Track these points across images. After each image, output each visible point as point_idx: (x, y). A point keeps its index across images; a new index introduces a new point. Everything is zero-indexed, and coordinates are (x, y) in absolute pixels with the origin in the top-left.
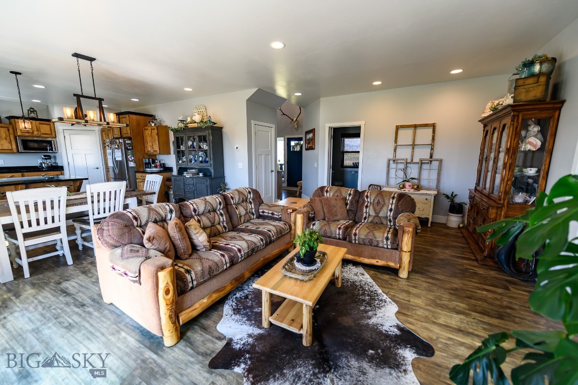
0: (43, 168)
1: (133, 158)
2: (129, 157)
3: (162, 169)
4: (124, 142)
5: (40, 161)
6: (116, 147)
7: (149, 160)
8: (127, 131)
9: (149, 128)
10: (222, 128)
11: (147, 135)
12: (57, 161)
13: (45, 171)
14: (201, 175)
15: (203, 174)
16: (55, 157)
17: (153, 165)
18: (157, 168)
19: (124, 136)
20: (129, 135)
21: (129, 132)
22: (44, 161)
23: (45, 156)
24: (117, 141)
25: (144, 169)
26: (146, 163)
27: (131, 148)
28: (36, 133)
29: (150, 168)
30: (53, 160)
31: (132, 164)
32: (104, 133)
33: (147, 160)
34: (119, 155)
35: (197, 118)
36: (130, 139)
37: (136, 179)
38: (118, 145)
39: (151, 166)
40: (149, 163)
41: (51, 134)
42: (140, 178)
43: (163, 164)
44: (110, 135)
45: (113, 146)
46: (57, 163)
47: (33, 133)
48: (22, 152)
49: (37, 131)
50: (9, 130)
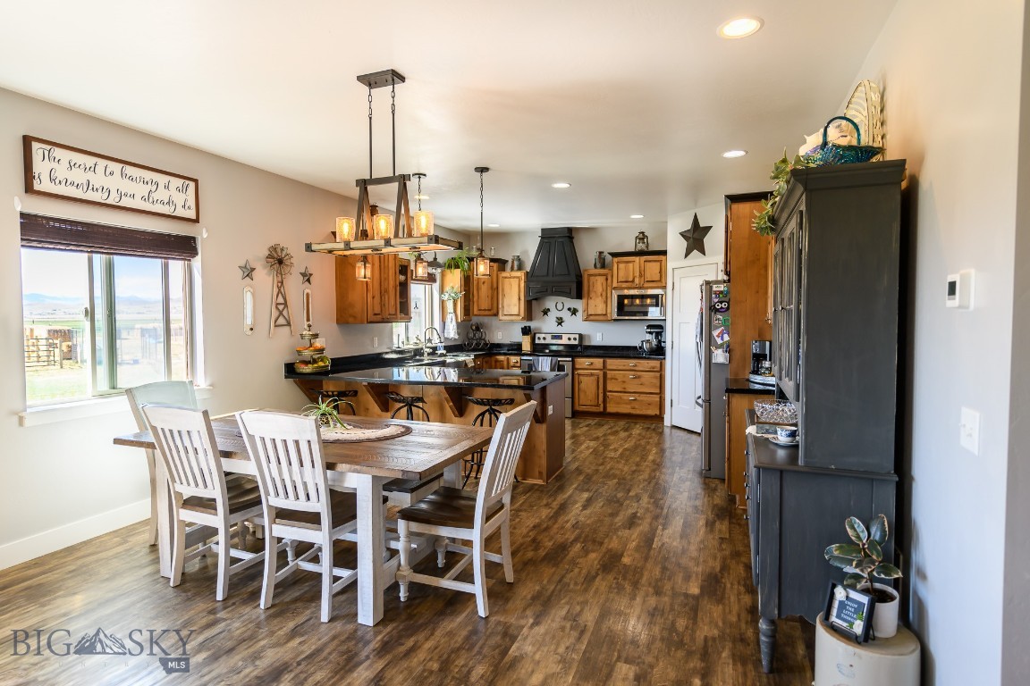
0: (644, 351)
1: (726, 338)
2: (715, 333)
4: (709, 286)
7: (762, 346)
22: (649, 337)
23: (650, 327)
25: (749, 372)
27: (725, 306)
28: (637, 281)
29: (758, 372)
31: (720, 357)
33: (757, 345)
40: (762, 356)
41: (660, 282)
47: (633, 281)
48: (615, 320)
49: (640, 276)
50: (607, 279)
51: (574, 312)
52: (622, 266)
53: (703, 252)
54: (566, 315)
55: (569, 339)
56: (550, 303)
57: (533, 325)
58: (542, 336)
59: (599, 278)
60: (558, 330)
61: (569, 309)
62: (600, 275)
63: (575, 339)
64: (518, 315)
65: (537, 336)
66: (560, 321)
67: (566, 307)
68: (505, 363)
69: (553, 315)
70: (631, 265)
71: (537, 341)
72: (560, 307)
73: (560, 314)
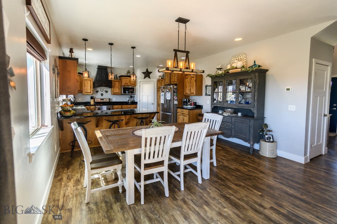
0: (129, 103)
1: (176, 98)
2: (174, 97)
3: (194, 106)
4: (173, 87)
5: (128, 99)
6: (168, 90)
7: (186, 100)
8: (175, 80)
9: (189, 77)
10: (267, 70)
11: (187, 81)
12: (135, 99)
13: (130, 105)
14: (240, 114)
15: (242, 114)
16: (134, 97)
17: (189, 103)
18: (191, 105)
19: (173, 83)
20: (176, 83)
21: (176, 80)
22: (130, 99)
23: (130, 96)
24: (169, 87)
25: (182, 105)
26: (184, 102)
27: (176, 91)
28: (129, 84)
29: (187, 105)
30: (133, 99)
31: (176, 102)
32: (159, 82)
33: (185, 99)
34: (169, 96)
35: (239, 64)
36: (176, 85)
37: (177, 113)
38: (169, 90)
39: (187, 103)
40: (186, 102)
41: (134, 84)
42: (180, 112)
43: (196, 103)
44: (162, 83)
45: (165, 90)
46: (135, 100)
47: (128, 84)
48: (123, 94)
49: (130, 82)
50: (119, 83)
51: (107, 92)
52: (125, 79)
53: (150, 78)
54: (104, 93)
55: (106, 100)
56: (99, 89)
57: (94, 96)
58: (97, 99)
59: (117, 82)
60: (102, 97)
61: (105, 91)
62: (117, 81)
63: (108, 100)
64: (90, 93)
65: (95, 99)
66: (102, 95)
67: (104, 90)
68: (89, 109)
69: (100, 93)
70: (127, 79)
71: (95, 101)
72: (102, 90)
73: (102, 93)
